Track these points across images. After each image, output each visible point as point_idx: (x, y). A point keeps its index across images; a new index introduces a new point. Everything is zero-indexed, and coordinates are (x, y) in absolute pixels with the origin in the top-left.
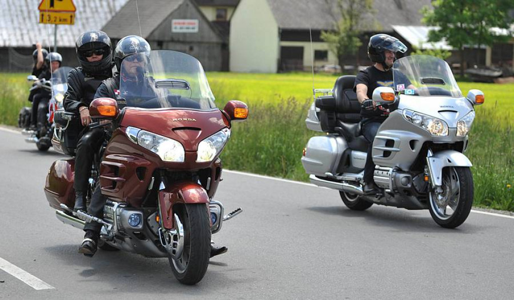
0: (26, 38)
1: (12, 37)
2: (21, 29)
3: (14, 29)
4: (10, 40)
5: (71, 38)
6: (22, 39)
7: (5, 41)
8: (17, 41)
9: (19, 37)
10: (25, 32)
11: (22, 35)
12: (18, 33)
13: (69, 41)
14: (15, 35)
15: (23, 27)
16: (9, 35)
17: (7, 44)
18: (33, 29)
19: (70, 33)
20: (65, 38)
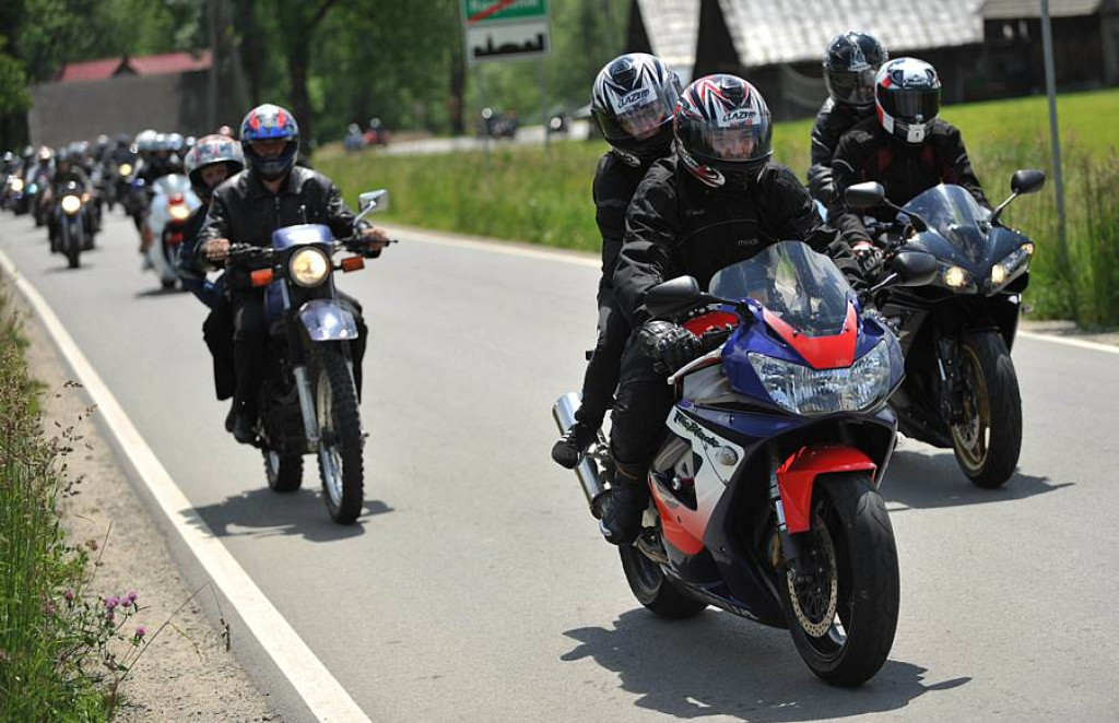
0: (814, 38)
1: (783, 39)
2: (799, 20)
3: (785, 20)
4: (778, 47)
5: (919, 28)
6: (807, 42)
7: (765, 50)
8: (795, 47)
9: (799, 40)
10: (809, 24)
11: (804, 33)
12: (795, 28)
13: (914, 35)
14: (789, 34)
15: (803, 14)
16: (775, 35)
17: (774, 57)
18: (827, 17)
19: (913, 17)
20: (905, 30)
